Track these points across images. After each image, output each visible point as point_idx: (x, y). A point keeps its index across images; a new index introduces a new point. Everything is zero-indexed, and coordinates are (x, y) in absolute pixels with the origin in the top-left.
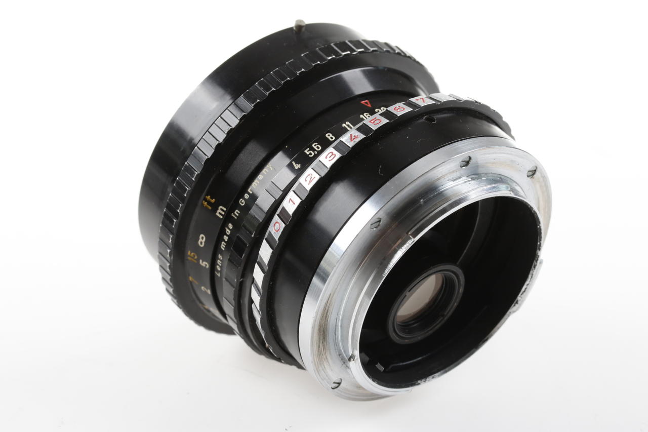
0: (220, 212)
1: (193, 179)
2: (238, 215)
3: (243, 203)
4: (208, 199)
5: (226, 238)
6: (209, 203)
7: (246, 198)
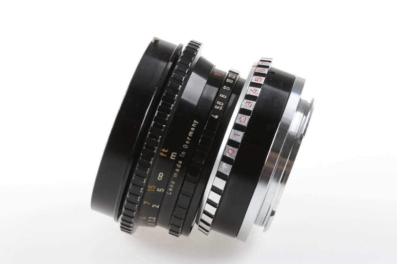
0: (173, 156)
1: (159, 141)
2: (184, 154)
3: (186, 147)
4: (163, 151)
5: (178, 170)
6: (164, 153)
7: (187, 143)
